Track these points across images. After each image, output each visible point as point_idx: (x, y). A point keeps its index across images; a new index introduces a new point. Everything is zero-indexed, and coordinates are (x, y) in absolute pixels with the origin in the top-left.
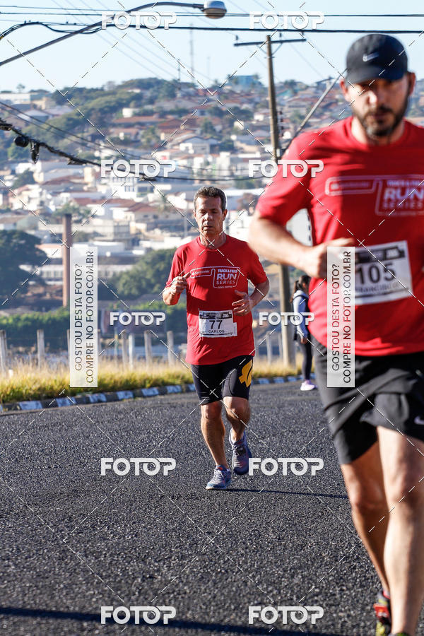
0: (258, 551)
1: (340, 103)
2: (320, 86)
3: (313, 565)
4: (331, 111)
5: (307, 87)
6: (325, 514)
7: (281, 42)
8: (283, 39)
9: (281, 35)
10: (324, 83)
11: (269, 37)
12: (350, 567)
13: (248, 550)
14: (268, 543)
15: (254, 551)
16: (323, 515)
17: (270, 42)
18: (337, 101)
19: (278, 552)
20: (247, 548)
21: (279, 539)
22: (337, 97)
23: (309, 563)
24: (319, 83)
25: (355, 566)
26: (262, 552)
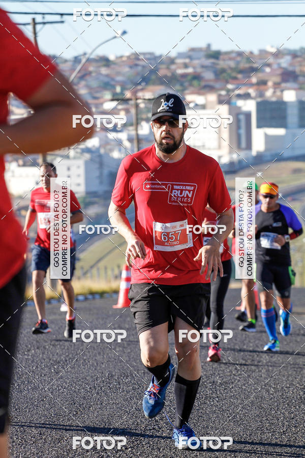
0: (23, 444)
1: (94, 74)
2: (77, 60)
3: (68, 455)
4: (86, 80)
5: (66, 61)
6: (79, 413)
7: (44, 23)
8: (45, 21)
9: (43, 18)
10: (79, 58)
11: (34, 20)
12: (99, 457)
13: (14, 444)
14: (32, 437)
15: (19, 445)
16: (77, 413)
17: (35, 23)
18: (90, 73)
19: (40, 445)
20: (13, 442)
21: (41, 434)
22: (91, 69)
23: (65, 453)
24: (76, 58)
25: (103, 456)
26: (26, 445)
